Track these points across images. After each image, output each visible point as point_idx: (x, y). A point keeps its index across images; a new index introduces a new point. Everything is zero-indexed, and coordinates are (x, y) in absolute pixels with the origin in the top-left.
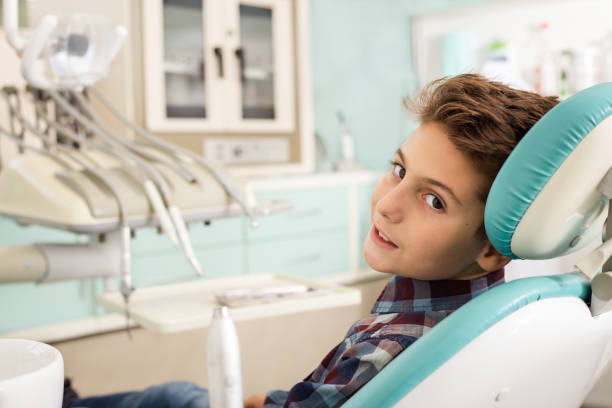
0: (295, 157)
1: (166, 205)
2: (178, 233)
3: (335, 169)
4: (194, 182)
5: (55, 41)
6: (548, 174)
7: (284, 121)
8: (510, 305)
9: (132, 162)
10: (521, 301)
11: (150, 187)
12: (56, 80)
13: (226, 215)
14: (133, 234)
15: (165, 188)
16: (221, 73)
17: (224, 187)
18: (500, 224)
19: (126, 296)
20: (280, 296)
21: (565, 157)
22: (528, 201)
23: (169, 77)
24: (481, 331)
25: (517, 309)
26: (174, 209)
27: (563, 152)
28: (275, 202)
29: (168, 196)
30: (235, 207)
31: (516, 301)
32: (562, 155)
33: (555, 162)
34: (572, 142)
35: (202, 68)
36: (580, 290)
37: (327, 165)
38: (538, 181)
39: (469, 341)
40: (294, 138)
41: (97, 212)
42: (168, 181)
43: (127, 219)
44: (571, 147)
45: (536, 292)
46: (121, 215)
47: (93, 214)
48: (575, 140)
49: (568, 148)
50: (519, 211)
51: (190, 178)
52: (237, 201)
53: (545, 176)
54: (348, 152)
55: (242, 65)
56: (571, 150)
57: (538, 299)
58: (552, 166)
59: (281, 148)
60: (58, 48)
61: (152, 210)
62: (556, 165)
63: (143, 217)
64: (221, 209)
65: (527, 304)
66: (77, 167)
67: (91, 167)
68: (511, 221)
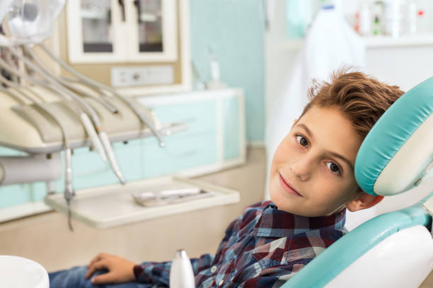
0: (178, 80)
1: (97, 131)
2: (106, 153)
3: (206, 87)
4: (116, 112)
5: (12, 9)
6: (404, 139)
7: (169, 53)
8: (378, 236)
9: (68, 96)
10: (386, 233)
11: (85, 118)
12: (14, 39)
13: (140, 136)
14: (72, 153)
15: (96, 118)
16: (124, 18)
17: (139, 116)
18: (366, 173)
19: (68, 200)
20: (181, 197)
21: (417, 127)
22: (389, 158)
23: (85, 20)
24: (358, 257)
25: (384, 239)
26: (103, 135)
27: (415, 124)
28: (174, 125)
29: (99, 125)
30: (147, 130)
31: (382, 233)
32: (415, 126)
33: (410, 131)
34: (422, 117)
35: (109, 14)
36: (424, 220)
37: (201, 86)
38: (397, 145)
39: (350, 263)
40: (176, 66)
41: (46, 138)
42: (97, 113)
43: (69, 142)
44: (421, 119)
45: (396, 225)
46: (64, 140)
47: (43, 140)
48: (424, 115)
49: (421, 122)
50: (382, 165)
51: (113, 110)
52: (149, 127)
53: (402, 141)
54: (216, 74)
55: (139, 12)
56: (422, 122)
57: (398, 231)
58: (407, 134)
59: (167, 73)
60: (13, 15)
61: (86, 135)
62: (410, 133)
63: (80, 140)
64: (136, 132)
65: (390, 235)
66: (28, 102)
67: (39, 101)
68: (375, 172)
